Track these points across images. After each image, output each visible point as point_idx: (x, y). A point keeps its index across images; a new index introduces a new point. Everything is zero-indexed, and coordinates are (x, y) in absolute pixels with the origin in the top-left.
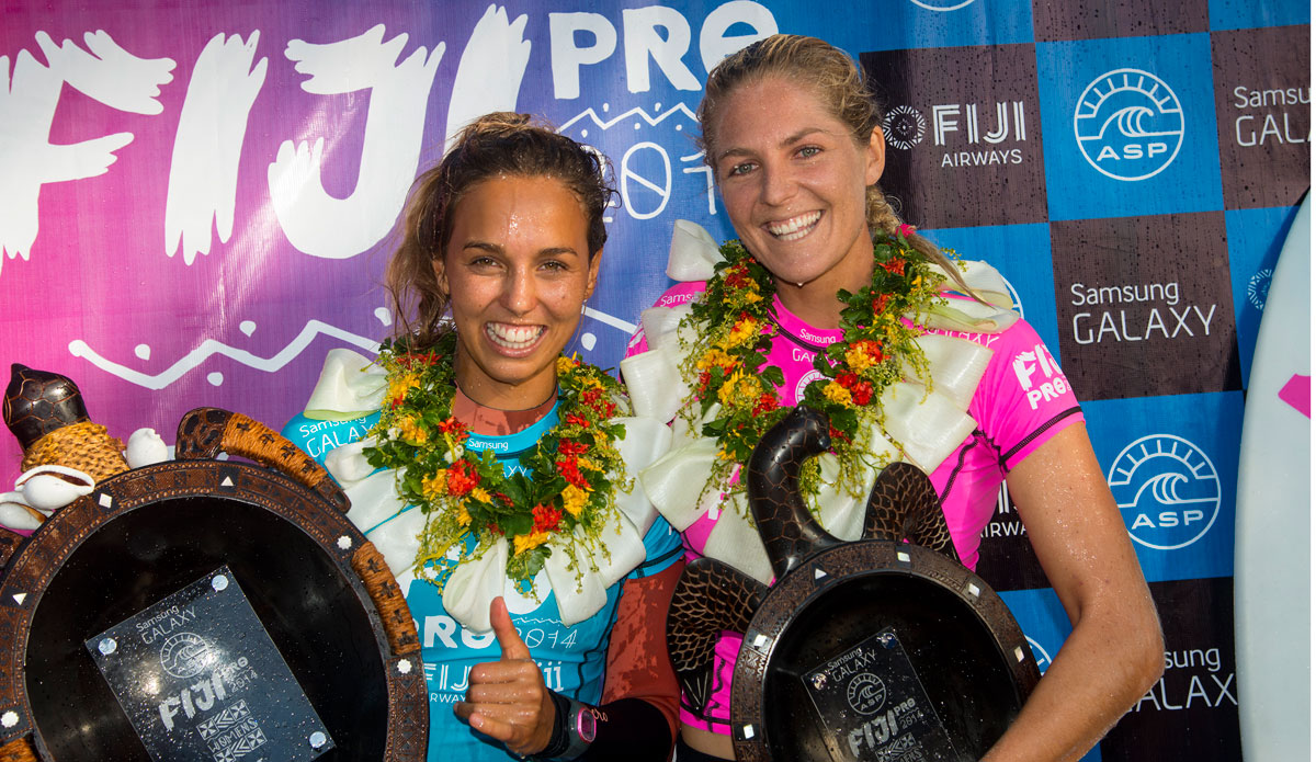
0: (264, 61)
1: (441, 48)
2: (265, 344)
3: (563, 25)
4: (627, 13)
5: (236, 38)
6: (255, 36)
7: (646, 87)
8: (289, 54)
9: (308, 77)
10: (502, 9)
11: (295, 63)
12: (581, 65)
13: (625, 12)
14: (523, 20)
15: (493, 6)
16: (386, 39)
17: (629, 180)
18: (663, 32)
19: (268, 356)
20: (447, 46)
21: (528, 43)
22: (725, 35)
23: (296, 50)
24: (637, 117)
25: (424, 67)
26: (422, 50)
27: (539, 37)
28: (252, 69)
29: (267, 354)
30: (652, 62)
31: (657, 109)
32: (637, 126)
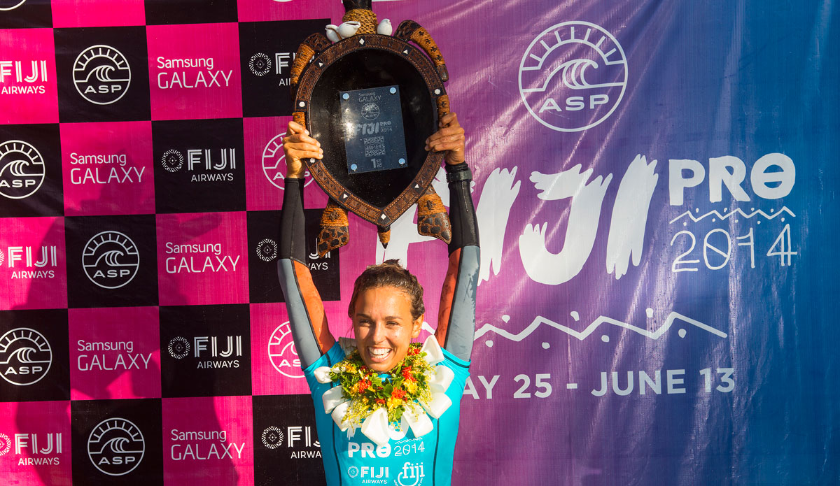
0: (519, 182)
1: (611, 176)
2: (514, 327)
3: (676, 166)
4: (711, 160)
5: (506, 170)
6: (515, 169)
7: (720, 199)
8: (532, 179)
9: (541, 191)
10: (644, 157)
11: (535, 183)
12: (685, 188)
13: (710, 159)
14: (655, 163)
15: (639, 155)
16: (581, 171)
17: (708, 248)
18: (730, 170)
19: (516, 334)
20: (614, 177)
21: (657, 175)
22: (765, 172)
23: (535, 177)
24: (714, 216)
25: (601, 186)
26: (600, 177)
27: (663, 172)
28: (513, 186)
29: (516, 332)
30: (724, 186)
31: (725, 211)
32: (714, 220)
